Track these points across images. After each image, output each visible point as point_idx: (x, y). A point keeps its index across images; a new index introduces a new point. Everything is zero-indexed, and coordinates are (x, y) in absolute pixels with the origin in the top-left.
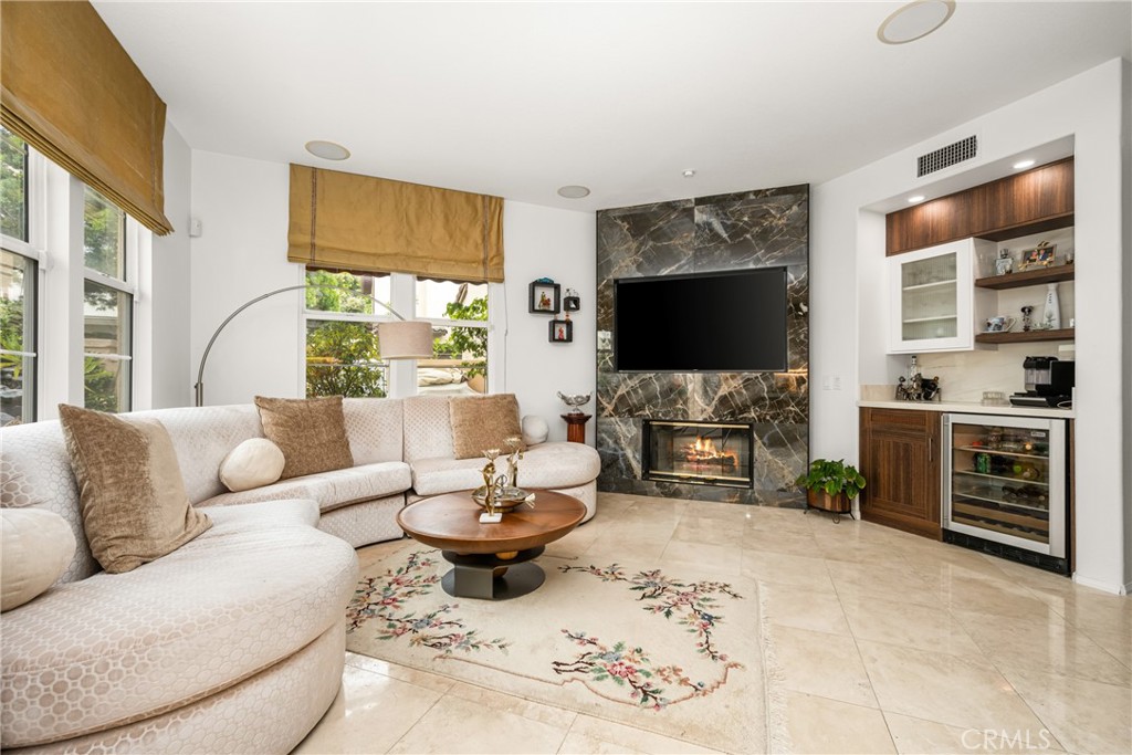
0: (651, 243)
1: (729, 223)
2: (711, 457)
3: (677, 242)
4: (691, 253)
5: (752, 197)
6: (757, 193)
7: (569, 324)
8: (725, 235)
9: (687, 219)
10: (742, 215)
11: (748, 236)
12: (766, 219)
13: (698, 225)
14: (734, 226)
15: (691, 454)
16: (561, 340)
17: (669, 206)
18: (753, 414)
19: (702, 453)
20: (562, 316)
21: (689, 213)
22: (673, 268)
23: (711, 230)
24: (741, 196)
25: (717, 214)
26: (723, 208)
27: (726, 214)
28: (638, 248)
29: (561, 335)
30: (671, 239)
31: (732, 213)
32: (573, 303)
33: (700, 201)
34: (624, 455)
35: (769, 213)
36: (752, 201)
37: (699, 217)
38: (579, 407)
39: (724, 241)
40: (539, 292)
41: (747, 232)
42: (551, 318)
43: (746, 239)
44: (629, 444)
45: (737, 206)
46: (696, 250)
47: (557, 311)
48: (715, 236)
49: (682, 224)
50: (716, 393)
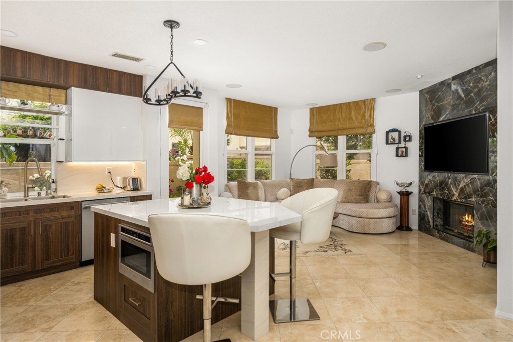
0: (436, 104)
1: (465, 88)
2: (471, 224)
3: (445, 102)
4: (450, 107)
5: (474, 71)
6: (476, 68)
7: (406, 148)
8: (463, 96)
9: (449, 89)
10: (470, 83)
11: (472, 94)
12: (480, 83)
13: (453, 92)
14: (467, 89)
15: (464, 221)
16: (402, 156)
17: (442, 83)
18: (474, 200)
19: (468, 221)
20: (403, 145)
21: (449, 85)
22: (444, 116)
23: (458, 93)
24: (470, 72)
25: (460, 84)
26: (462, 80)
27: (463, 84)
28: (432, 107)
29: (402, 153)
30: (443, 101)
31: (466, 82)
32: (408, 138)
33: (454, 78)
34: (427, 214)
35: (482, 79)
36: (474, 74)
37: (453, 87)
38: (406, 188)
39: (463, 99)
40: (390, 134)
41: (472, 92)
42: (396, 146)
43: (471, 96)
44: (429, 209)
45: (468, 78)
46: (452, 106)
47: (400, 142)
48: (460, 96)
49: (447, 92)
50: (459, 185)
